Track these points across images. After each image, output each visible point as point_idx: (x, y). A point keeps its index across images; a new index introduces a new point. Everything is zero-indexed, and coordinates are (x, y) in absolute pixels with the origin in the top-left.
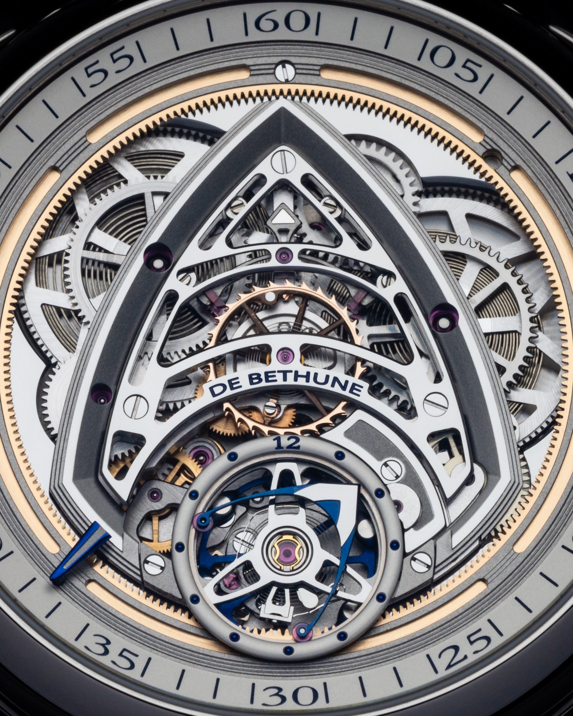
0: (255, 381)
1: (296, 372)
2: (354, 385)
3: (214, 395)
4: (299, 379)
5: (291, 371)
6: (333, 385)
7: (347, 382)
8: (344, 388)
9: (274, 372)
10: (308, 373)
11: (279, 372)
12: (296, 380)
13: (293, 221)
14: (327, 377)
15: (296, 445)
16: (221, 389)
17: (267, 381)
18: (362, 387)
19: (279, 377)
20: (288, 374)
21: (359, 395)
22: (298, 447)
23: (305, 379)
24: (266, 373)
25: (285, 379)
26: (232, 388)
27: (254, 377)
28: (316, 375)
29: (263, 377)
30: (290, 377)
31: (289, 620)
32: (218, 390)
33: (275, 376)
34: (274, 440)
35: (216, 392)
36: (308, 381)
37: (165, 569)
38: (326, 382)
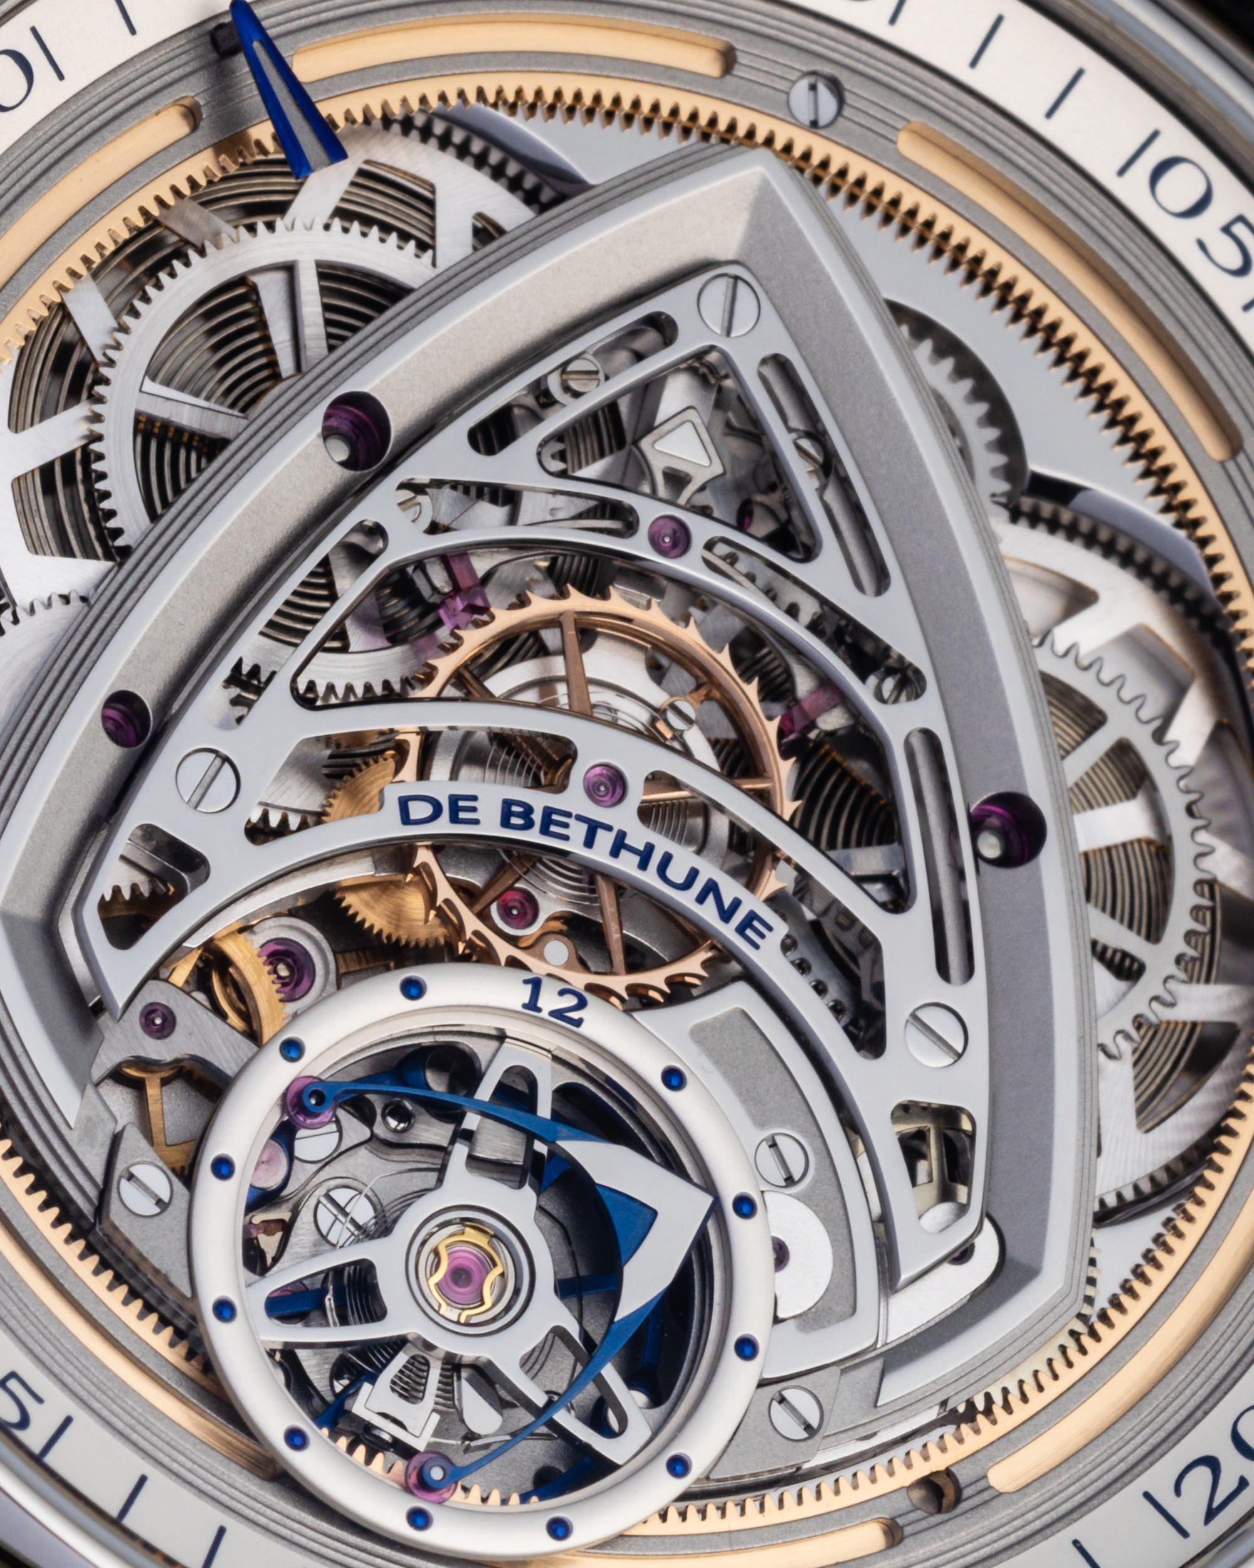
0: (515, 821)
1: (622, 835)
2: (752, 916)
3: (406, 820)
4: (624, 853)
5: (609, 828)
6: (701, 899)
7: (736, 903)
8: (726, 915)
9: (568, 815)
10: (650, 848)
11: (580, 818)
12: (615, 853)
13: (706, 463)
14: (693, 874)
15: (575, 1015)
16: (426, 810)
17: (545, 831)
18: (770, 928)
19: (578, 831)
20: (601, 834)
21: (756, 946)
22: (578, 1023)
23: (636, 859)
24: (548, 812)
25: (589, 842)
26: (454, 819)
27: (515, 809)
28: (667, 859)
29: (537, 817)
30: (605, 840)
31: (420, 1445)
32: (419, 810)
33: (566, 826)
34: (526, 982)
35: (413, 816)
37: (171, 1208)
38: (687, 885)
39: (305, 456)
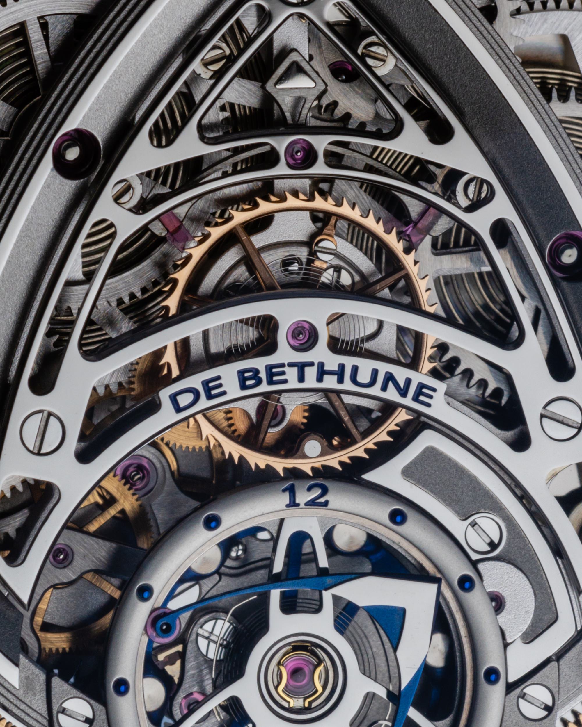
0: (249, 383)
1: (321, 365)
2: (421, 386)
3: (178, 409)
4: (326, 377)
5: (311, 364)
6: (384, 388)
7: (408, 382)
8: (403, 392)
9: (283, 365)
10: (342, 367)
11: (291, 365)
12: (320, 379)
13: (312, 85)
14: (375, 373)
15: (322, 500)
16: (189, 398)
17: (270, 381)
18: (434, 390)
19: (292, 374)
20: (307, 369)
21: (429, 405)
22: (326, 503)
23: (335, 377)
24: (269, 368)
25: (301, 379)
26: (210, 397)
27: (247, 375)
28: (355, 369)
29: (263, 375)
30: (311, 373)
32: (184, 400)
33: (283, 373)
34: (284, 491)
35: (182, 404)
36: (341, 380)
37: (95, 723)
38: (372, 383)
39: (47, 186)
